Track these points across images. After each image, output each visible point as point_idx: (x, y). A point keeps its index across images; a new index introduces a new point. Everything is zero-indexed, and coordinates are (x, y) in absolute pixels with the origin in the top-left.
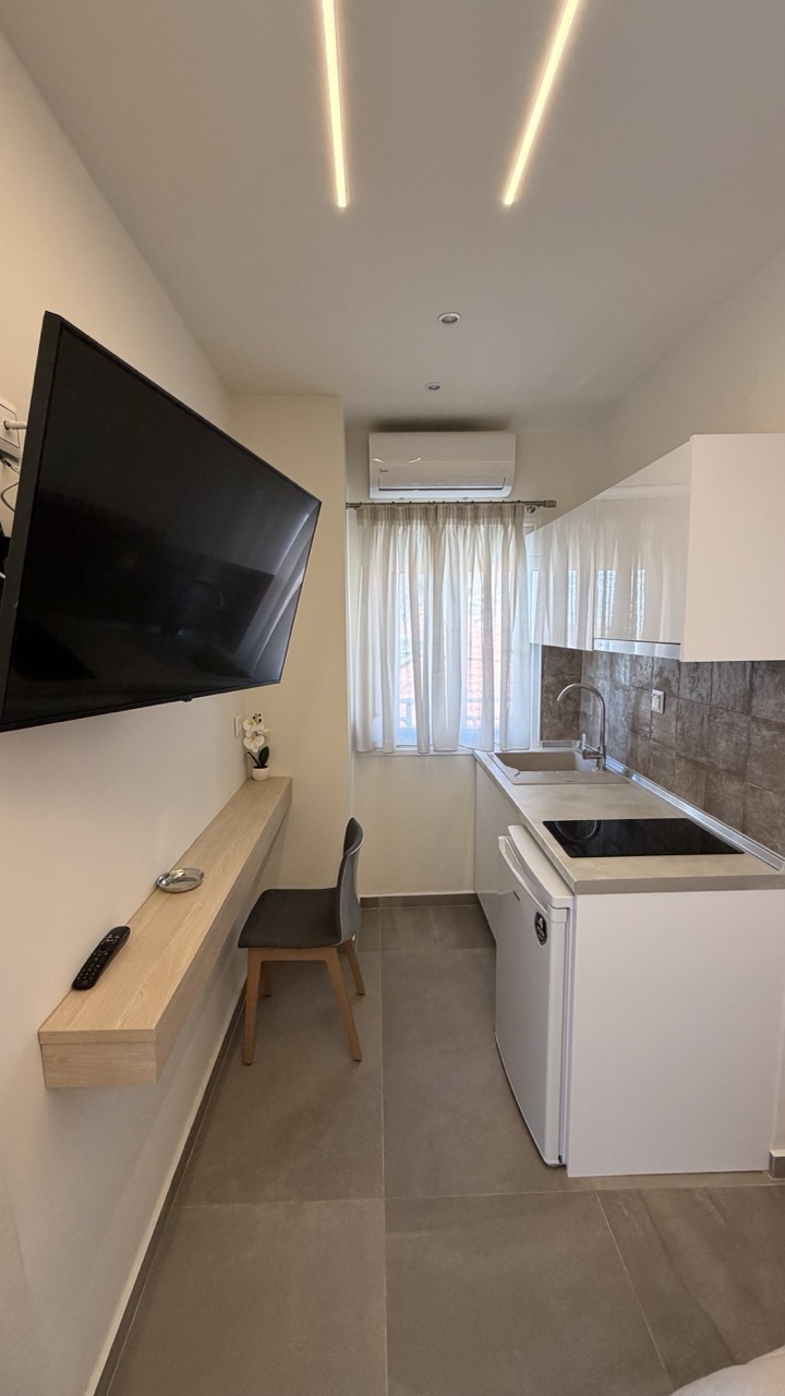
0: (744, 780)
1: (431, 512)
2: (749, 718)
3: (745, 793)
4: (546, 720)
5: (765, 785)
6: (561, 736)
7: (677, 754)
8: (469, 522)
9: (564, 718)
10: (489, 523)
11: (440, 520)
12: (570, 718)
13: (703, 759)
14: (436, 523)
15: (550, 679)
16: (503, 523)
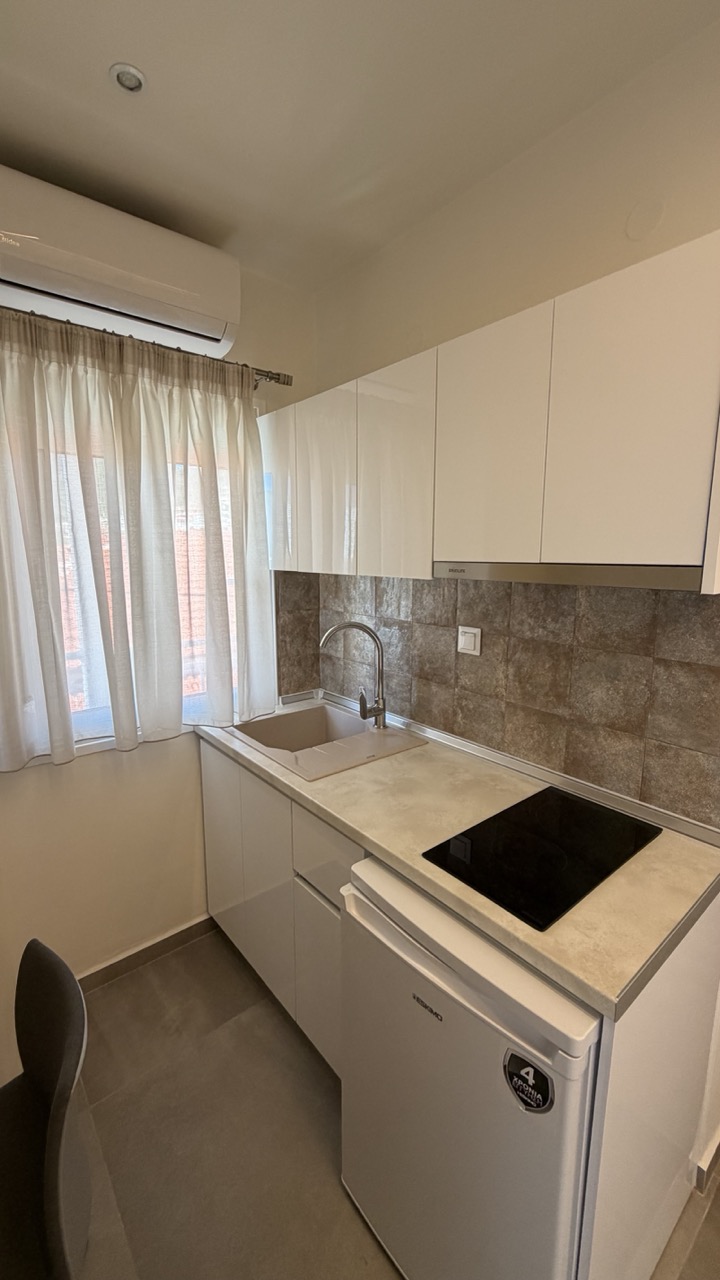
0: (641, 737)
1: (110, 350)
2: (651, 660)
3: (646, 753)
4: (284, 670)
5: (685, 743)
6: (300, 687)
7: (508, 704)
8: (176, 381)
9: (303, 664)
10: (206, 389)
11: (129, 367)
12: (310, 663)
13: (561, 711)
14: (121, 371)
15: (286, 617)
16: (225, 393)
